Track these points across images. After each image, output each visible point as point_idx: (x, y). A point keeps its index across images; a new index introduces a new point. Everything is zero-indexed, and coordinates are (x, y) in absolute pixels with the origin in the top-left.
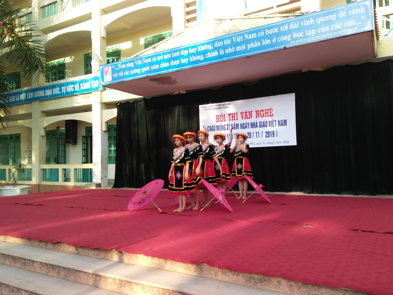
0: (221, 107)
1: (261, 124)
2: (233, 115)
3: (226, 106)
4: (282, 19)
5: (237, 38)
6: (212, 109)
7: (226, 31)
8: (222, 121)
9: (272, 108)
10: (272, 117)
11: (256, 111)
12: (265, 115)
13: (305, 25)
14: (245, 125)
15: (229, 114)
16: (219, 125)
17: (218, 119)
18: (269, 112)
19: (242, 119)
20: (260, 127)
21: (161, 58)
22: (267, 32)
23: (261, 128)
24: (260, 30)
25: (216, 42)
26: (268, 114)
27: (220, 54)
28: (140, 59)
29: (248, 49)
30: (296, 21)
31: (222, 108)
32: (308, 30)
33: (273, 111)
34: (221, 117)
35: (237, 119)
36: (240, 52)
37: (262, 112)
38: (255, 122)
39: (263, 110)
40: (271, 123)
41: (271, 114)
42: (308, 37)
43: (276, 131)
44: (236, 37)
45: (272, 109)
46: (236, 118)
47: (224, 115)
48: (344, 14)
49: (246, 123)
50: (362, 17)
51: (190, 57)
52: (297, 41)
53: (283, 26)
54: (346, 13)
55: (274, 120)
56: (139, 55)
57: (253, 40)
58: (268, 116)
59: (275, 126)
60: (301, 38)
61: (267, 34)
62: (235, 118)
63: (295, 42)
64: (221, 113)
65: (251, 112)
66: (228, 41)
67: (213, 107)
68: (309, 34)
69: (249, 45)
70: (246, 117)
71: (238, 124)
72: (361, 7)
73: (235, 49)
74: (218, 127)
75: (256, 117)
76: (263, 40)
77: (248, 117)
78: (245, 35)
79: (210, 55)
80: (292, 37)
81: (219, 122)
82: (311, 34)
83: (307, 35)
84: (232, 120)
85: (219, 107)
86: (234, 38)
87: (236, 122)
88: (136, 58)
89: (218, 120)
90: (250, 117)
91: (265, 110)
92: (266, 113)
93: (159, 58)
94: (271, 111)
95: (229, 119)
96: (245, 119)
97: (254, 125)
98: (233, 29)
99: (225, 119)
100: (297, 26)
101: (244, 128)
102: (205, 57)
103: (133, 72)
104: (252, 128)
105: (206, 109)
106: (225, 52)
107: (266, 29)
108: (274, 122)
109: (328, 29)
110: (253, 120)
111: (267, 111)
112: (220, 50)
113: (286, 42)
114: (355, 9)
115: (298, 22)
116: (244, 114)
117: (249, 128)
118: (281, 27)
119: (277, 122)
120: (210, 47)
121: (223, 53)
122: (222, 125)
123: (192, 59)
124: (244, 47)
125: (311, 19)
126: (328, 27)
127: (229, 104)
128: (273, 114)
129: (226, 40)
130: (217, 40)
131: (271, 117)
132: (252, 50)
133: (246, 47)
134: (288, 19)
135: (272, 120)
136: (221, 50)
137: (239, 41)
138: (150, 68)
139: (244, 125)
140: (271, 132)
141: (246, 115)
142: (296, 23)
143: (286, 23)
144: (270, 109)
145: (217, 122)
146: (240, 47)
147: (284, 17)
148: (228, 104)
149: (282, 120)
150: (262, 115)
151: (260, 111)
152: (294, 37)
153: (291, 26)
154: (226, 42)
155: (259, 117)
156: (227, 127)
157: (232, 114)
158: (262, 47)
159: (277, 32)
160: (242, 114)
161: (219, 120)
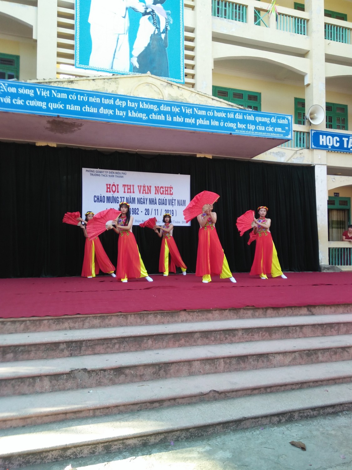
0: (113, 175)
1: (161, 201)
2: (129, 187)
3: (120, 175)
4: (228, 107)
5: (187, 109)
6: (101, 175)
7: (172, 96)
8: (114, 192)
9: (172, 186)
10: (172, 195)
11: (155, 187)
12: (164, 192)
13: (247, 119)
14: (143, 200)
15: (124, 186)
16: (110, 196)
17: (109, 188)
18: (168, 190)
19: (140, 193)
20: (159, 204)
21: (85, 99)
22: (216, 113)
23: (161, 206)
24: (210, 110)
25: (163, 105)
26: (168, 192)
27: (167, 120)
28: (47, 89)
29: (197, 125)
30: (241, 113)
31: (115, 176)
32: (249, 125)
33: (172, 189)
34: (114, 187)
35: (134, 192)
36: (189, 125)
37: (162, 189)
38: (154, 199)
39: (163, 187)
40: (171, 202)
41: (171, 193)
42: (249, 130)
43: (176, 210)
44: (185, 107)
45: (172, 188)
46: (132, 191)
47: (118, 185)
48: (275, 120)
49: (144, 198)
50: (286, 128)
51: (129, 111)
52: (241, 131)
53: (230, 113)
54: (276, 120)
55: (174, 199)
56: (43, 82)
57: (202, 117)
58: (168, 194)
59: (175, 205)
60: (244, 129)
61: (216, 115)
62: (130, 191)
63: (239, 131)
64: (114, 183)
65: (150, 187)
66: (176, 108)
67: (102, 174)
68: (250, 128)
69: (198, 121)
70: (144, 192)
71: (135, 198)
72: (286, 119)
73: (184, 120)
74: (108, 198)
75: (156, 194)
76: (212, 120)
77: (147, 192)
78: (195, 109)
79: (154, 117)
80: (237, 126)
81: (110, 192)
82: (251, 128)
83: (248, 128)
84: (128, 192)
85: (111, 174)
86: (183, 107)
87: (133, 195)
88: (38, 85)
89: (108, 190)
90: (149, 192)
91: (165, 187)
92: (166, 190)
93: (80, 98)
94: (171, 189)
95: (124, 191)
96: (143, 193)
97: (152, 202)
98: (180, 97)
99: (119, 191)
100: (240, 117)
101: (141, 204)
102: (149, 117)
103: (33, 103)
104: (151, 204)
105: (92, 175)
106: (172, 119)
107: (215, 111)
108: (174, 201)
109: (264, 129)
110: (152, 196)
111: (167, 189)
112: (167, 115)
113: (231, 129)
114: (281, 119)
115: (242, 114)
116: (142, 188)
117: (147, 204)
118: (228, 114)
119: (176, 201)
120: (155, 108)
121: (171, 120)
122: (114, 197)
123: (132, 114)
124: (193, 121)
125: (252, 115)
126: (264, 127)
127: (124, 174)
128: (172, 192)
129: (174, 107)
130: (164, 104)
131: (170, 195)
132: (201, 126)
133: (196, 121)
134: (233, 108)
135: (172, 199)
136: (169, 116)
137: (189, 113)
138: (65, 107)
139: (141, 200)
140: (170, 211)
141: (144, 189)
142: (241, 115)
143: (232, 112)
144: (170, 187)
145: (107, 192)
146: (189, 119)
147: (229, 105)
148: (122, 173)
149: (181, 200)
150: (162, 192)
151: (160, 187)
152: (238, 127)
153: (237, 116)
154: (174, 108)
155: (158, 194)
156: (121, 200)
157: (128, 185)
158: (210, 127)
159: (225, 117)
160: (140, 187)
161: (110, 190)
